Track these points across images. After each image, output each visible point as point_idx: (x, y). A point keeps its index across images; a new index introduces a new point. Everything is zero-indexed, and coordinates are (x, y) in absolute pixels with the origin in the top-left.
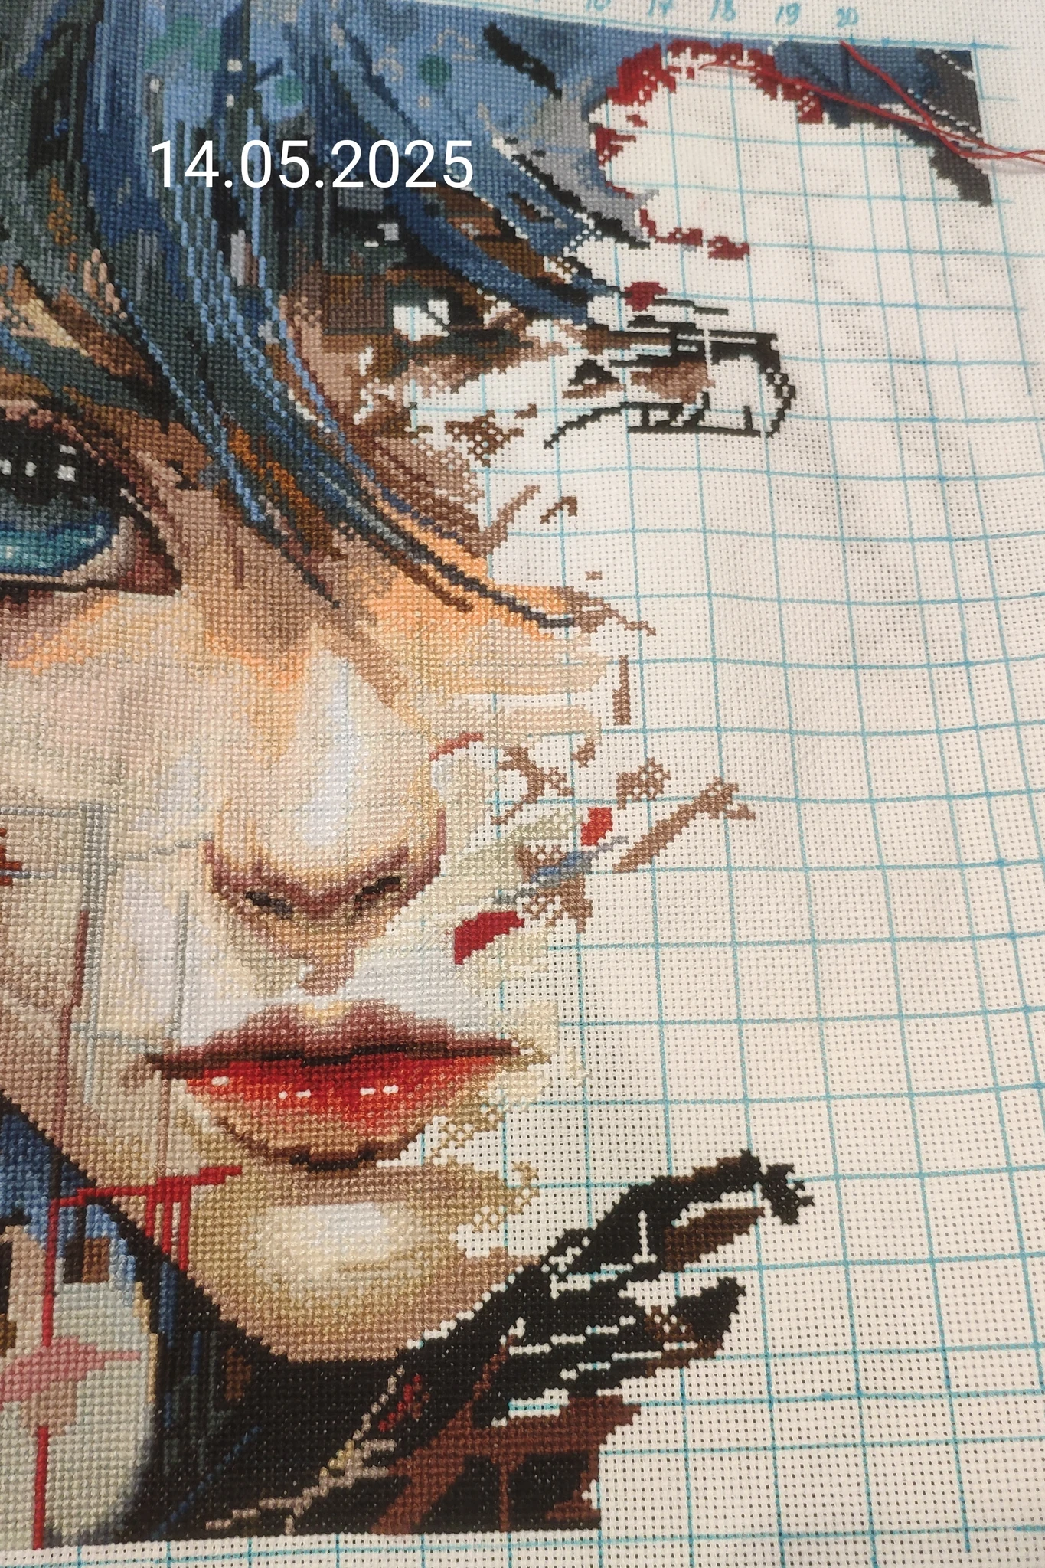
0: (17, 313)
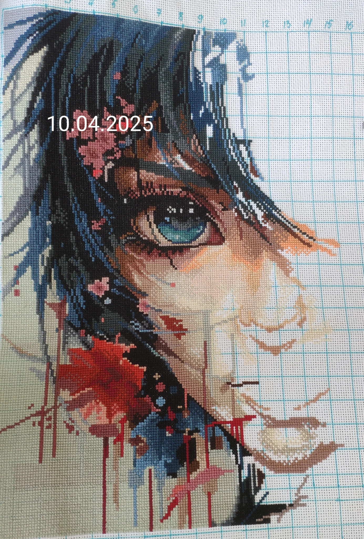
0: (173, 159)
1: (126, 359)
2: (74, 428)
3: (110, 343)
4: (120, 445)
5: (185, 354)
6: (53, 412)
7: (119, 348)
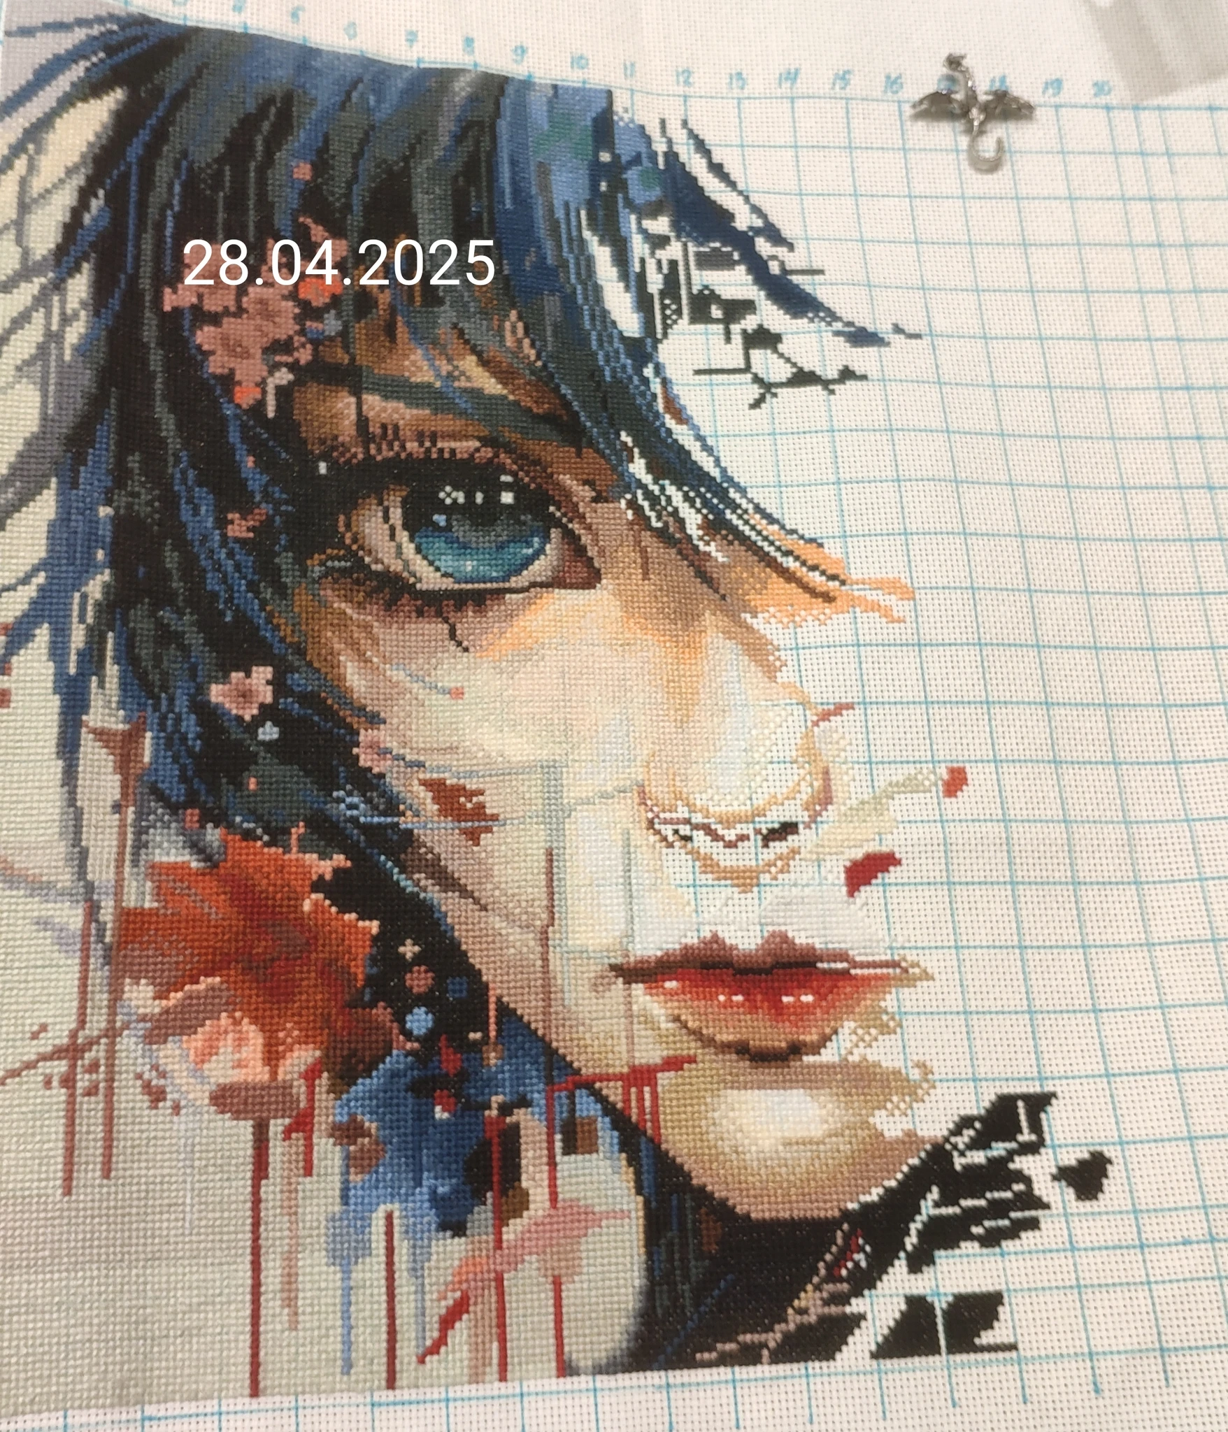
0: (456, 367)
1: (321, 896)
2: (164, 1092)
3: (273, 850)
4: (301, 1142)
5: (489, 886)
6: (102, 1047)
7: (300, 864)
